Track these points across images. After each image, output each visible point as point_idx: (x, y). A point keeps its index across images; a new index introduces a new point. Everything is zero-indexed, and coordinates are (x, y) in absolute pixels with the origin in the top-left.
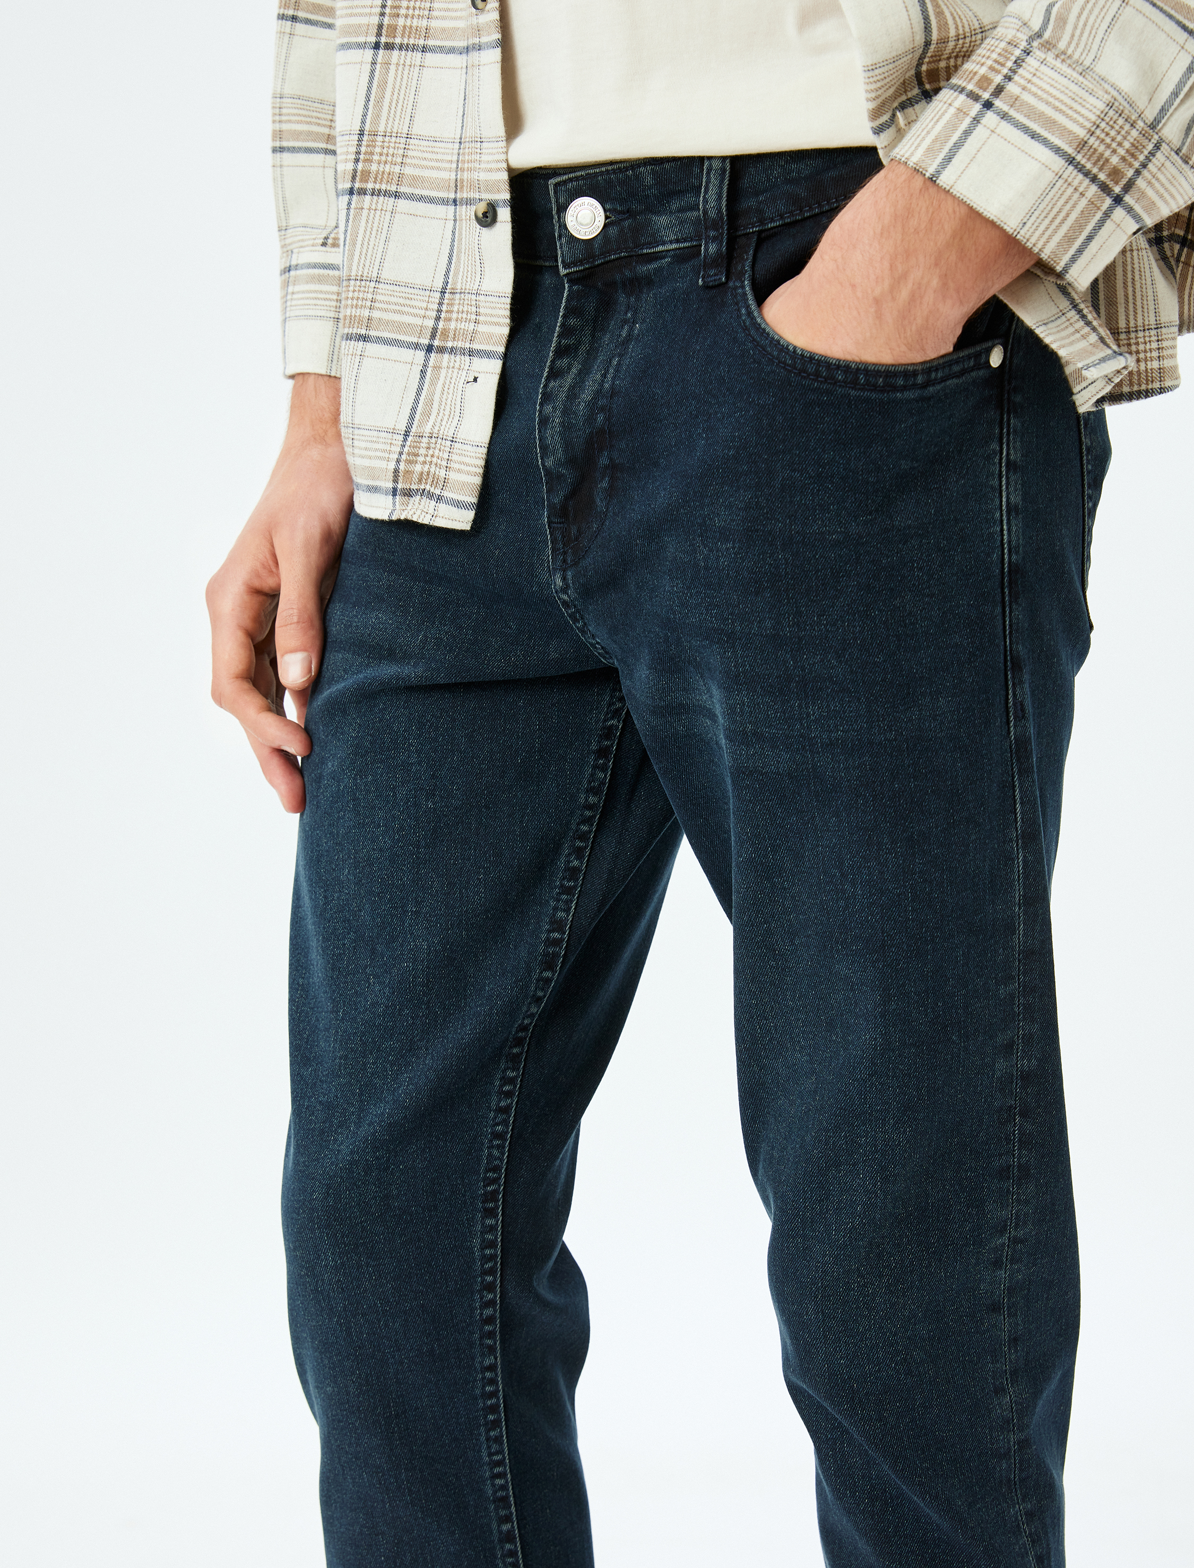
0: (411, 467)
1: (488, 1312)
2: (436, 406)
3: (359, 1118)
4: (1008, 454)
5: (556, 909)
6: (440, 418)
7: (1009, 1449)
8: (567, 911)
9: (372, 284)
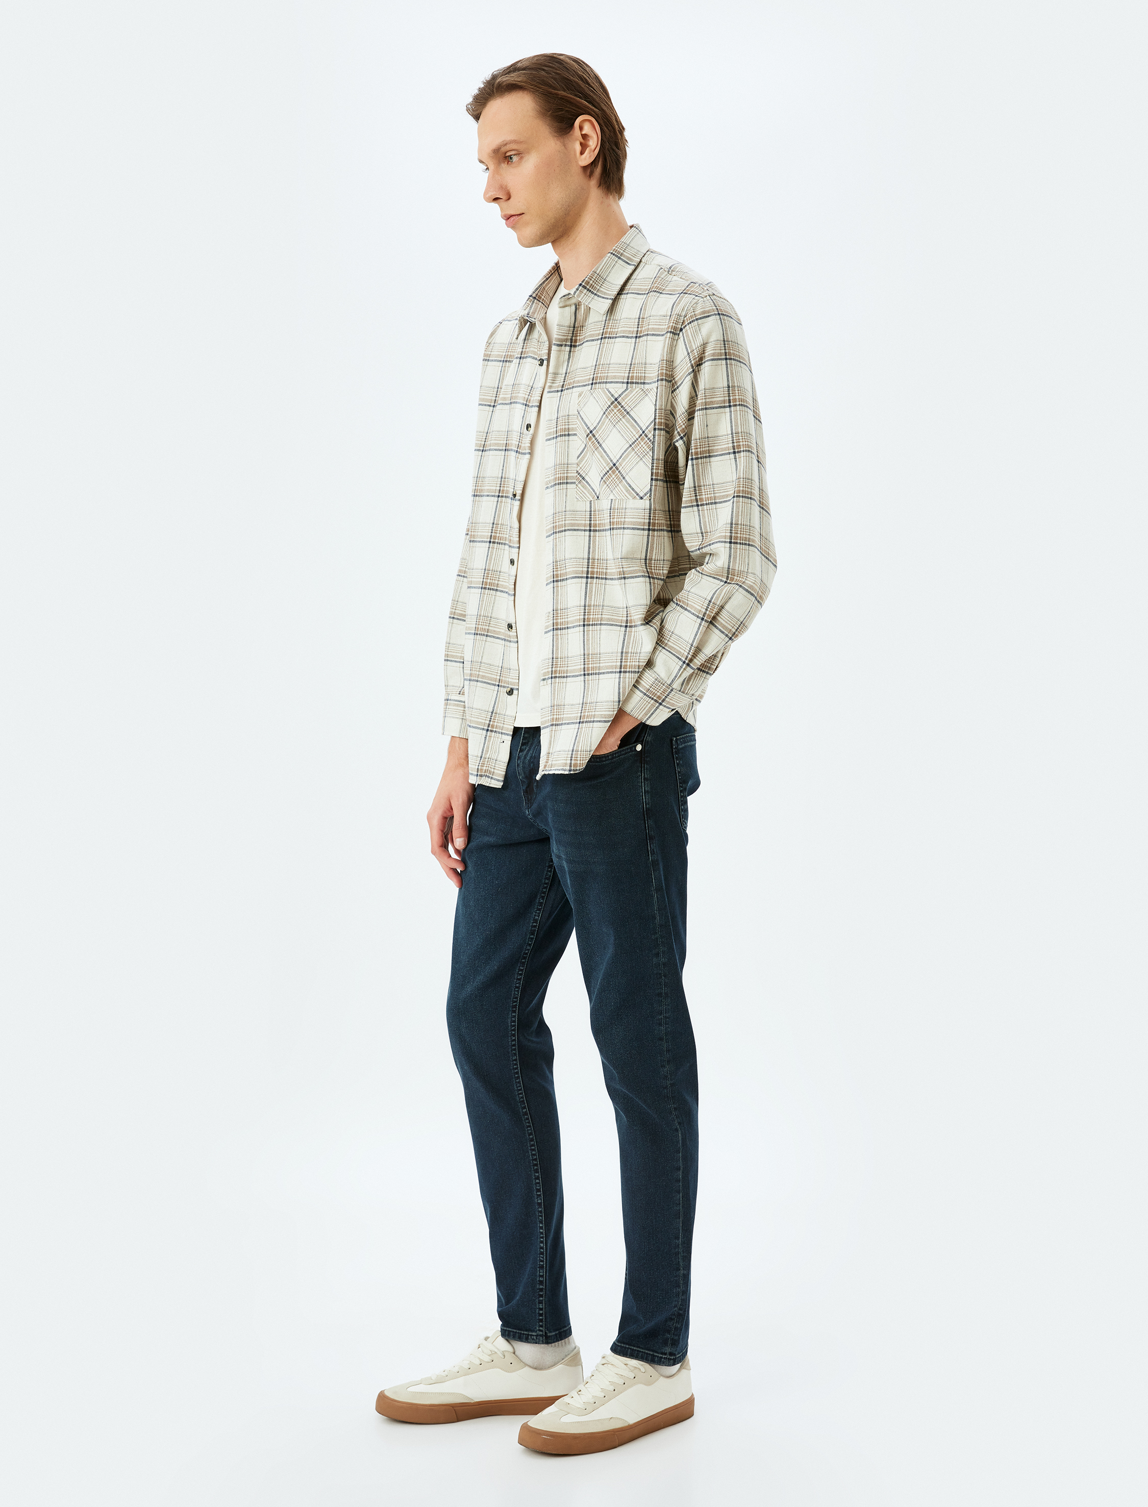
0: (482, 768)
1: (513, 1043)
2: (490, 749)
3: (474, 980)
4: (644, 776)
5: (535, 915)
6: (491, 753)
7: (667, 1086)
8: (539, 916)
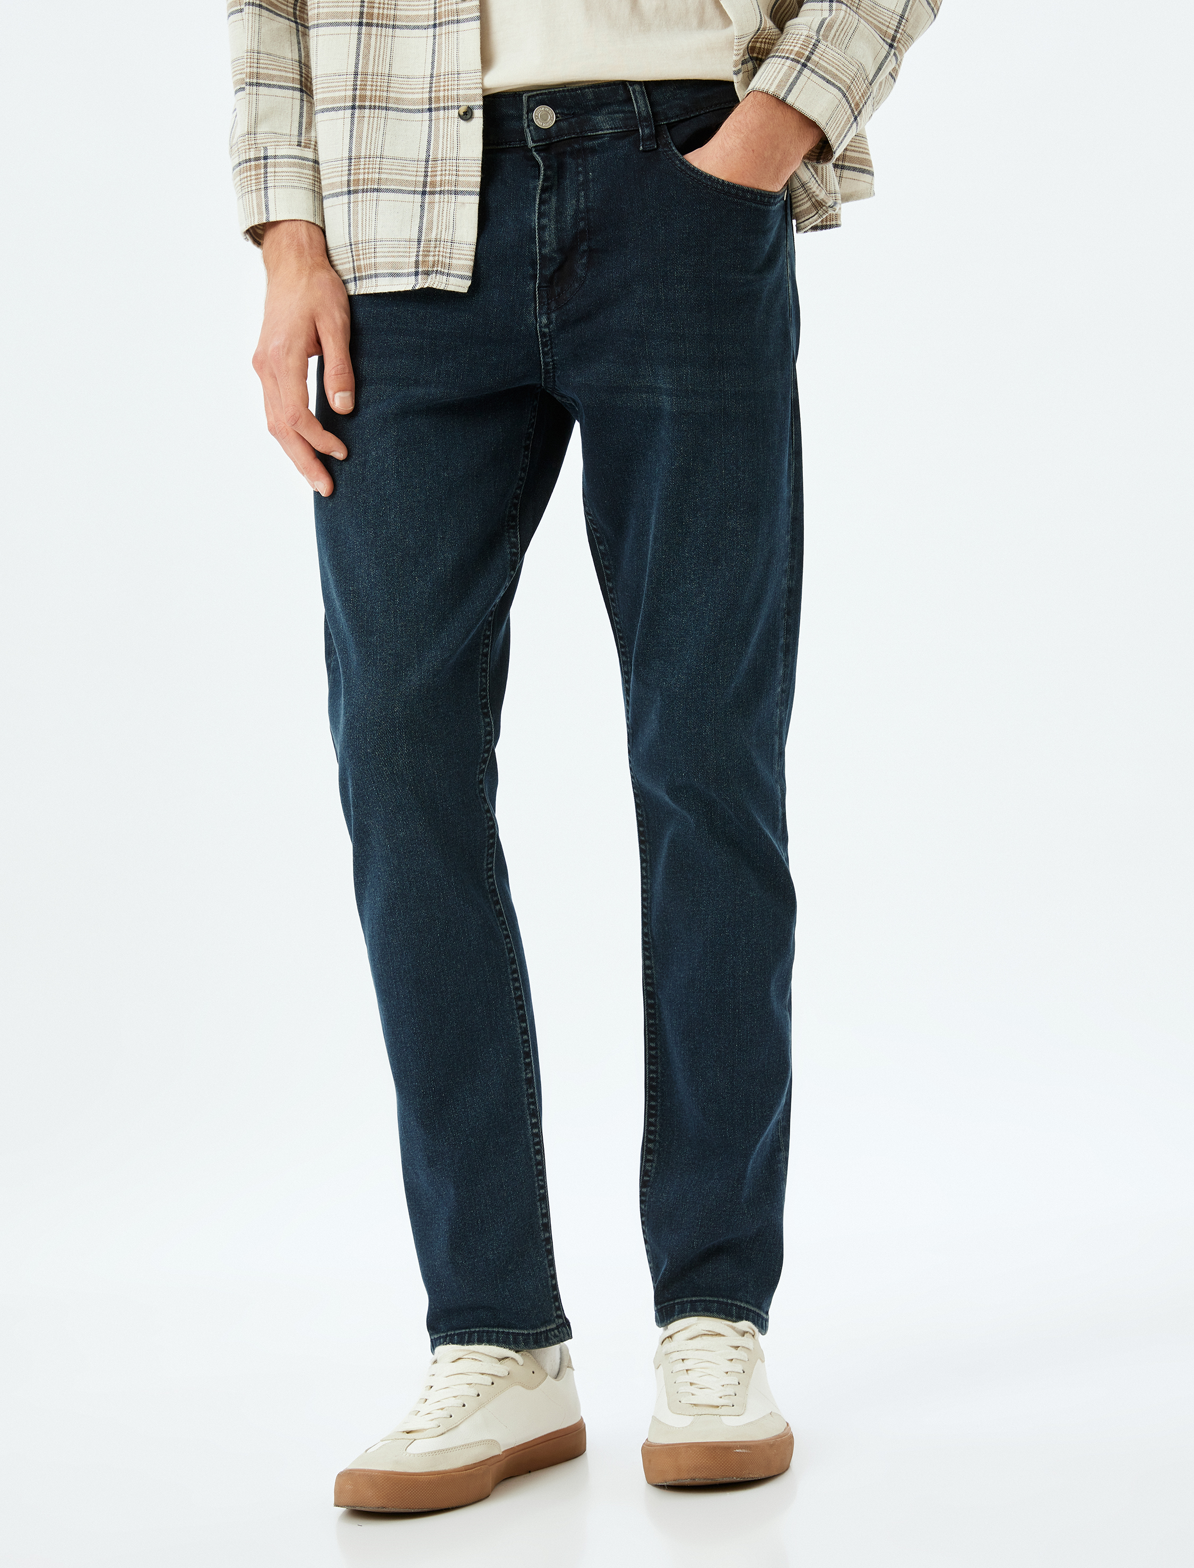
6: (439, 230)
9: (378, 159)
